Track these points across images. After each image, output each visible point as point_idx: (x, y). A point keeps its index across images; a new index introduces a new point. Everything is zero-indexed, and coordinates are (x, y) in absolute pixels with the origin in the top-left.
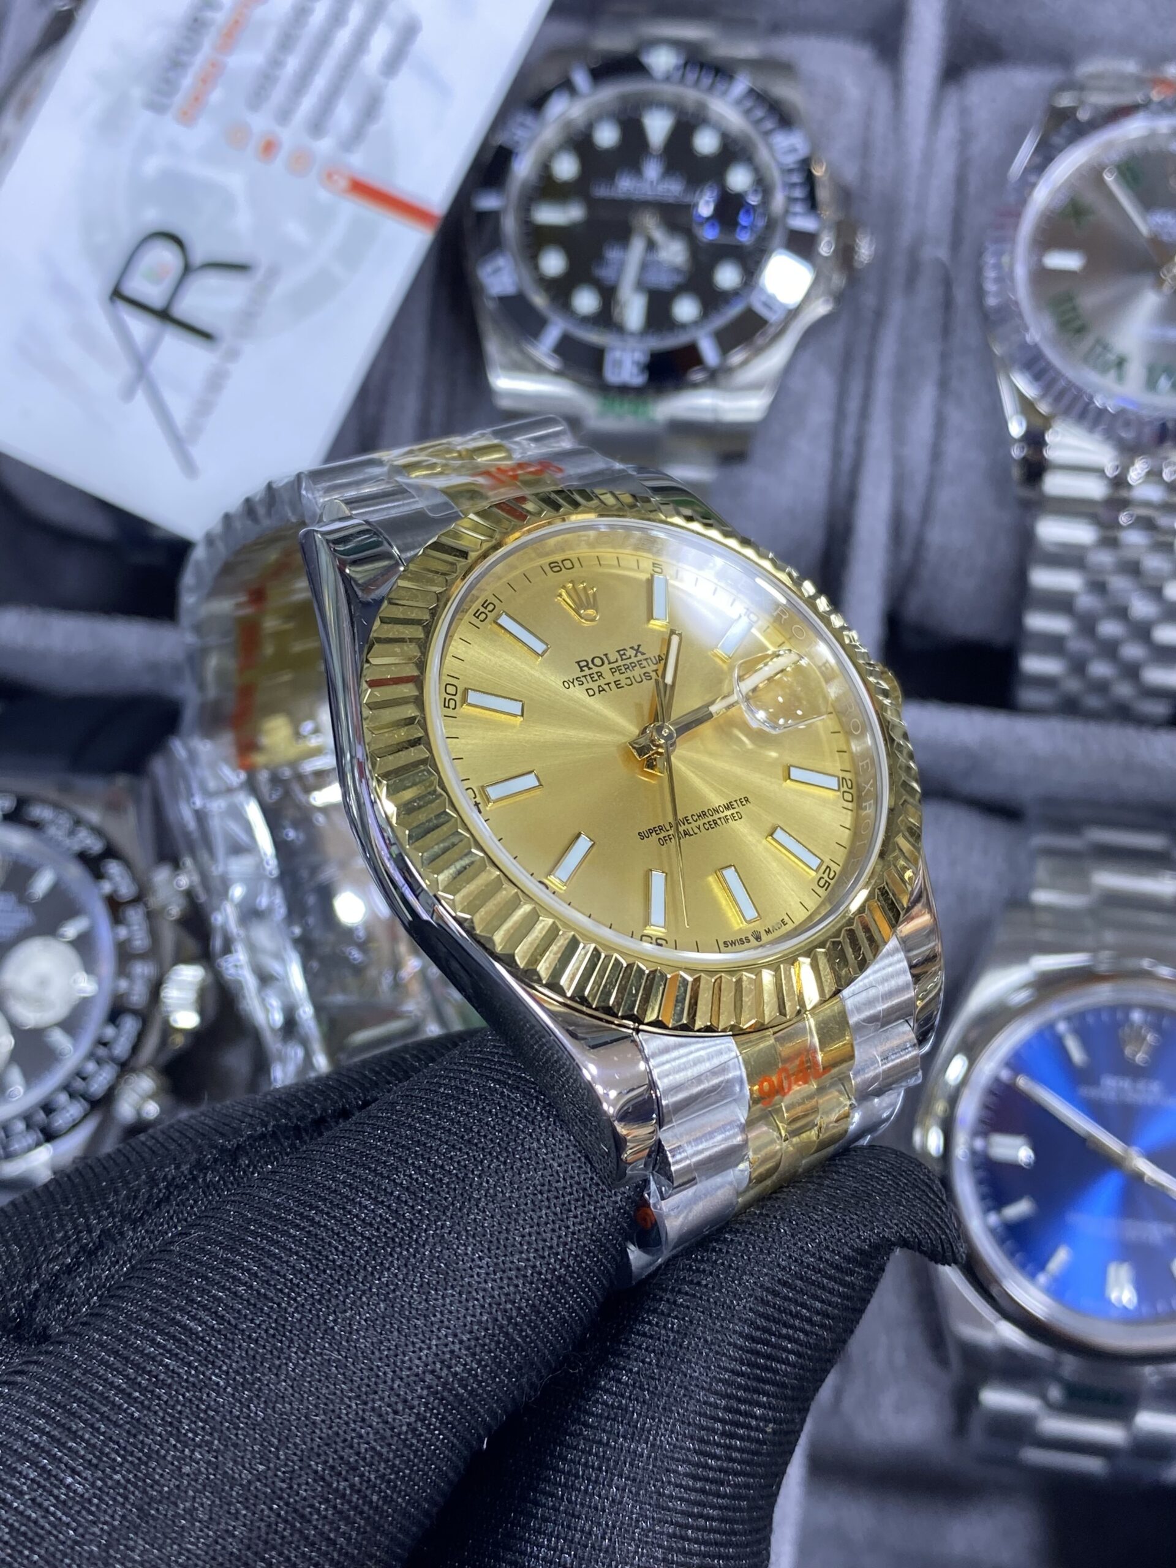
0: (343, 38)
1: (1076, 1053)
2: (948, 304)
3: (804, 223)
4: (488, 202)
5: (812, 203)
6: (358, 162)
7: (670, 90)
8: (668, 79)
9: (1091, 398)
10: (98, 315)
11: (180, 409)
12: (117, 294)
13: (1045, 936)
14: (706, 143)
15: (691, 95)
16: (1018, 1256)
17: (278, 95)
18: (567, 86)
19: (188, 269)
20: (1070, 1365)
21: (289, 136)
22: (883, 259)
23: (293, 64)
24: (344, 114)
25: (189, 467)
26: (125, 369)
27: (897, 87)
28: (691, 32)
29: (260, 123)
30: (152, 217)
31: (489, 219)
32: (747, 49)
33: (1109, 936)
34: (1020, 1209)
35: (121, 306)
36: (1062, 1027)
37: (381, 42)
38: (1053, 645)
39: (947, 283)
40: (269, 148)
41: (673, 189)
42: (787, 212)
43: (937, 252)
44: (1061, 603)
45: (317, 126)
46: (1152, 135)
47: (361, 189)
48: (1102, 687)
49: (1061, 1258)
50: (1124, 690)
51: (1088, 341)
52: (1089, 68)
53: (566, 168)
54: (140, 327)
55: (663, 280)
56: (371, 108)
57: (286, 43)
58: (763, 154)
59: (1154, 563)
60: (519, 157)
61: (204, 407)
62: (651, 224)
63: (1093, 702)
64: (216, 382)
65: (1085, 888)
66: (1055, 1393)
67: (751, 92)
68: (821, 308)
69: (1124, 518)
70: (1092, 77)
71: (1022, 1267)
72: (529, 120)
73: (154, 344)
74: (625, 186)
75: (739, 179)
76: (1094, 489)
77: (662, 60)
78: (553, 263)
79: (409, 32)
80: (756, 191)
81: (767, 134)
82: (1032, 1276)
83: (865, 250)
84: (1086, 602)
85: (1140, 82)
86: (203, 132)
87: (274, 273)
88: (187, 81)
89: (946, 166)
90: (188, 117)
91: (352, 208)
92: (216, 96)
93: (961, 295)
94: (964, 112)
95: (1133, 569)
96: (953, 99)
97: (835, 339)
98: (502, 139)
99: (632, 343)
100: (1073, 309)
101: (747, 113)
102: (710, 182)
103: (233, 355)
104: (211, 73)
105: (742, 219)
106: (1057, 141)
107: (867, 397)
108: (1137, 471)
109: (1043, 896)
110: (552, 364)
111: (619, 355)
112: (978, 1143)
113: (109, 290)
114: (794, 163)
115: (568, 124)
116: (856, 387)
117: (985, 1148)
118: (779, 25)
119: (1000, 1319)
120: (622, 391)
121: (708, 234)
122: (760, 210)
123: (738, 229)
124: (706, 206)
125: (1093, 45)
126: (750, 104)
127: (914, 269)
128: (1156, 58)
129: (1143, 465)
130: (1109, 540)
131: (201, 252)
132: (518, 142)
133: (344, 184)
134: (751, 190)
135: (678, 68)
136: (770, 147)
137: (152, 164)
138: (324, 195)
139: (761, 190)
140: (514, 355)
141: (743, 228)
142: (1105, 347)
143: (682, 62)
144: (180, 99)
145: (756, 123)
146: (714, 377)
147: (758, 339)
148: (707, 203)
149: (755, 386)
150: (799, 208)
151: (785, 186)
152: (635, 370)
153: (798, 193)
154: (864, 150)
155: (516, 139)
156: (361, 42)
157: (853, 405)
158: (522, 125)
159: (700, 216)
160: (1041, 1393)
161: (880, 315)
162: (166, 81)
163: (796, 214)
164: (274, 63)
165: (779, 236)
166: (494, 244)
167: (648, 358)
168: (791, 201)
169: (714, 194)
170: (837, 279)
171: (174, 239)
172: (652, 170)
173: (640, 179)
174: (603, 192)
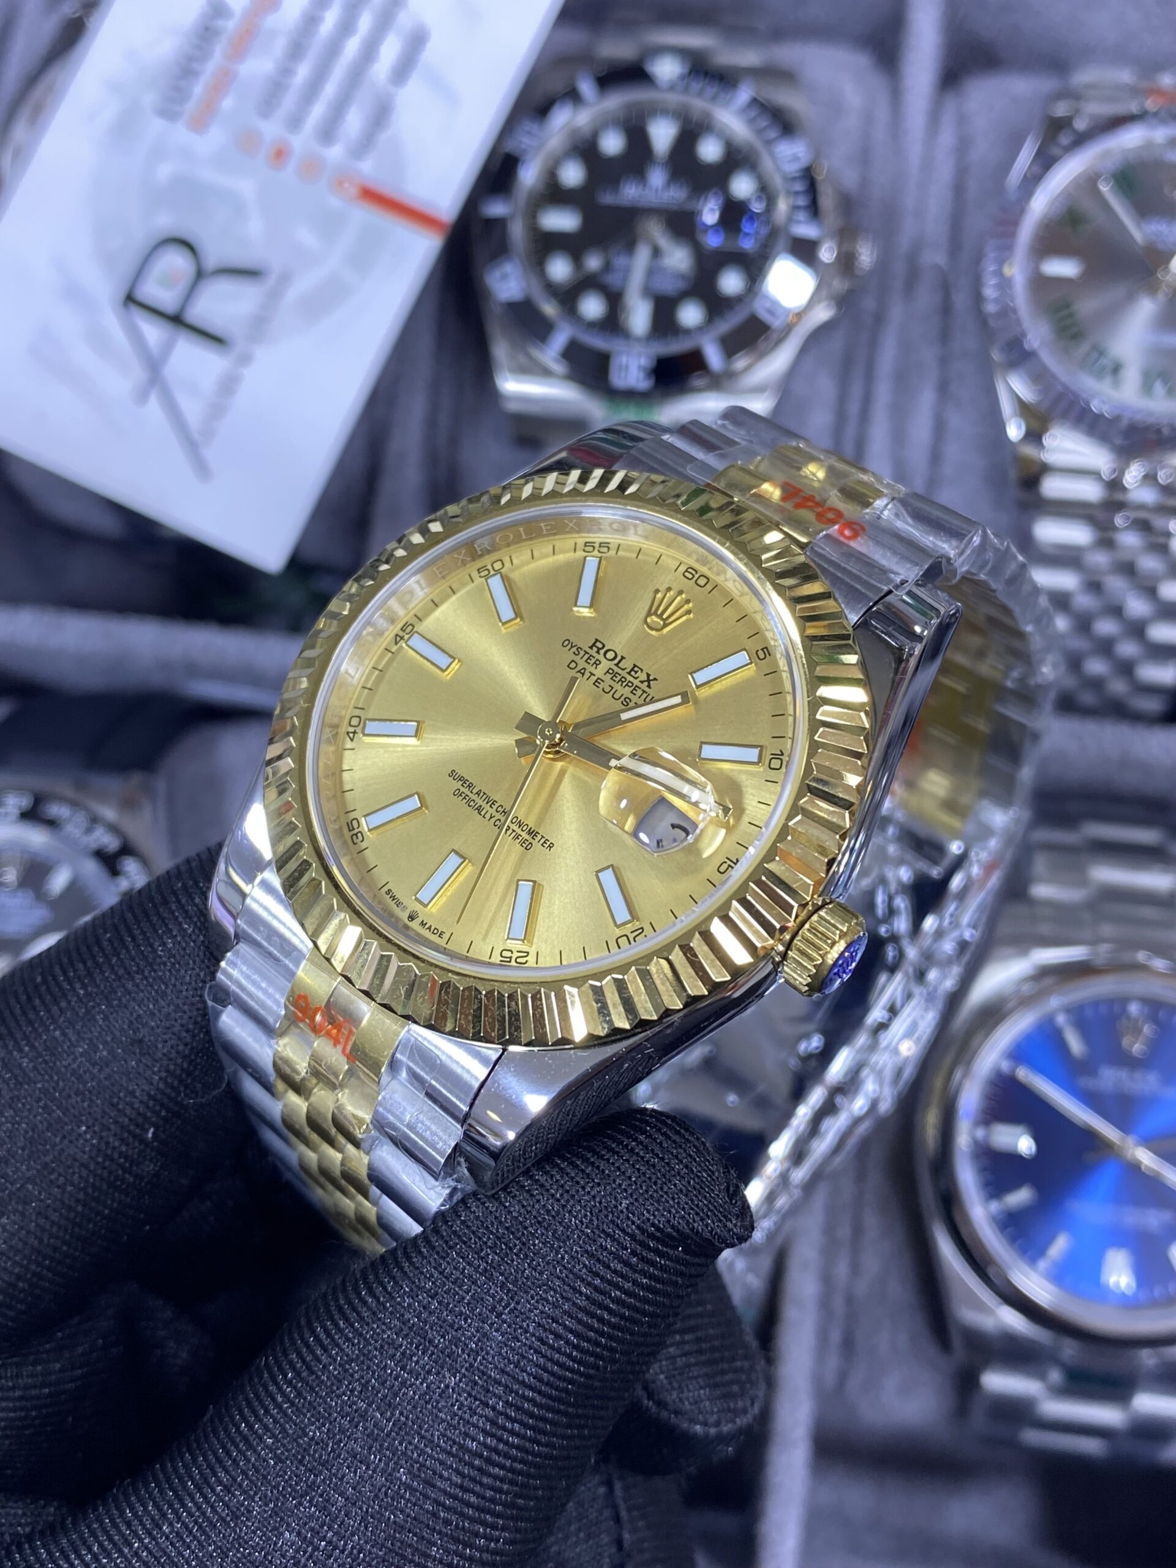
0: (352, 46)
1: (1075, 1044)
2: (946, 310)
3: (806, 230)
4: (496, 209)
5: (814, 209)
6: (368, 168)
7: (674, 99)
8: (672, 88)
9: (1088, 403)
10: (111, 321)
11: (192, 410)
12: (130, 299)
13: (1045, 929)
14: (710, 150)
15: (695, 102)
16: (1019, 1242)
17: (289, 102)
18: (573, 96)
19: (200, 275)
20: (1069, 1349)
21: (300, 143)
22: (883, 267)
23: (303, 72)
24: (354, 122)
25: (202, 468)
26: (138, 373)
27: (896, 95)
28: (695, 39)
29: (271, 129)
30: (165, 222)
31: (498, 225)
32: (747, 57)
33: (1107, 930)
34: (1021, 1197)
35: (135, 311)
36: (1061, 1019)
37: (390, 51)
39: (945, 288)
40: (280, 155)
41: (676, 196)
42: (790, 220)
43: (935, 257)
44: (1057, 602)
45: (328, 132)
46: (1149, 145)
47: (372, 196)
48: (1097, 684)
49: (1060, 1246)
50: (1118, 687)
51: (1085, 347)
52: (1084, 77)
53: (572, 175)
54: (153, 332)
55: (669, 286)
56: (381, 115)
57: (296, 50)
58: (767, 164)
59: (1148, 564)
60: (526, 165)
61: (217, 410)
62: (655, 231)
63: (1088, 698)
64: (228, 385)
65: (1082, 882)
66: (1055, 1376)
67: (754, 102)
68: (823, 314)
69: (1119, 520)
70: (1090, 86)
71: (1022, 1251)
72: (534, 127)
73: (167, 348)
74: (630, 193)
75: (742, 186)
76: (1089, 491)
77: (666, 69)
78: (560, 269)
79: (417, 41)
80: (759, 198)
81: (769, 143)
82: (1033, 1263)
83: (865, 256)
84: (1083, 601)
85: (1134, 91)
86: (215, 138)
87: (286, 278)
88: (198, 89)
89: (944, 172)
90: (200, 124)
91: (364, 215)
92: (227, 103)
93: (961, 300)
94: (962, 120)
95: (1128, 569)
96: (950, 107)
97: (836, 343)
98: (510, 146)
99: (637, 349)
100: (1071, 316)
101: (751, 122)
102: (714, 190)
103: (245, 359)
104: (224, 81)
105: (746, 227)
106: (1055, 151)
107: (867, 400)
108: (1133, 475)
109: (1042, 891)
110: (559, 368)
111: (624, 359)
112: (980, 1133)
113: (122, 295)
114: (797, 171)
115: (574, 133)
116: (856, 390)
117: (987, 1137)
118: (779, 34)
119: (1001, 1304)
120: (630, 395)
121: (713, 241)
122: (763, 218)
123: (741, 235)
124: (710, 214)
125: (1088, 54)
126: (753, 113)
127: (913, 275)
128: (1151, 67)
129: (1139, 468)
130: (1106, 542)
131: (212, 258)
132: (525, 150)
133: (354, 191)
134: (754, 197)
135: (682, 77)
136: (772, 155)
137: (164, 171)
138: (334, 202)
139: (764, 197)
140: (522, 359)
141: (747, 234)
142: (1102, 353)
143: (686, 71)
144: (190, 107)
145: (759, 132)
146: (719, 382)
147: (762, 345)
148: (712, 210)
149: (759, 390)
150: (802, 216)
151: (788, 193)
152: (642, 375)
153: (802, 201)
154: (864, 157)
155: (523, 146)
156: (369, 51)
157: (854, 408)
158: (529, 133)
159: (705, 225)
160: (1041, 1376)
161: (879, 319)
162: (178, 89)
163: (798, 222)
164: (286, 71)
165: (781, 243)
166: (501, 250)
167: (654, 363)
168: (795, 208)
169: (721, 202)
170: (839, 284)
171: (187, 245)
172: (657, 178)
173: (644, 186)
174: (608, 198)
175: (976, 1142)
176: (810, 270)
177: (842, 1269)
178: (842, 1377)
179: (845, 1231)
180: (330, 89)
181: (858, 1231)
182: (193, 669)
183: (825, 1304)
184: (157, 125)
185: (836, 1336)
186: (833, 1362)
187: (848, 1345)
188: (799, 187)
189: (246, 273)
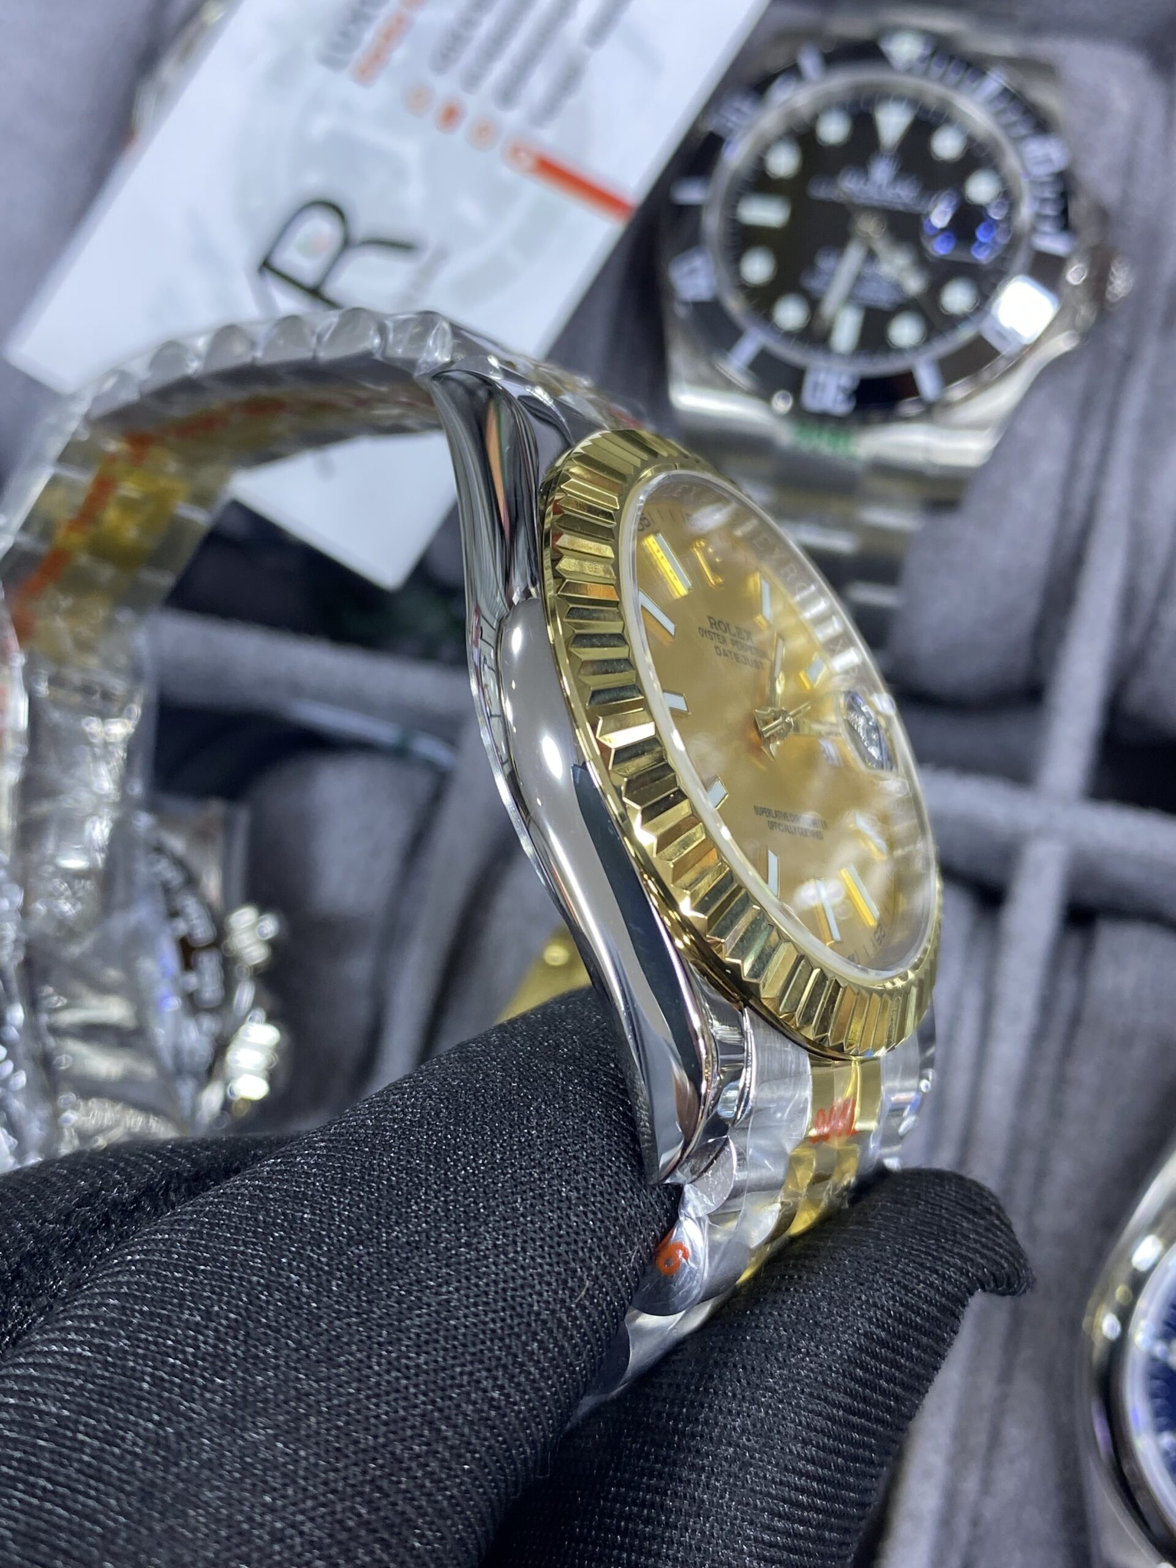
3: (1053, 243)
4: (690, 193)
5: (1065, 223)
6: (549, 137)
7: (911, 83)
8: (909, 70)
12: (266, 266)
14: (947, 145)
15: (934, 89)
17: (468, 56)
18: (793, 71)
19: (347, 244)
21: (475, 104)
22: (1139, 296)
24: (539, 83)
28: (943, 23)
29: (445, 86)
30: (314, 182)
31: (690, 213)
32: (1002, 45)
35: (270, 279)
40: (451, 115)
41: (904, 195)
42: (1034, 230)
45: (507, 95)
47: (549, 170)
53: (784, 162)
55: (882, 298)
56: (570, 79)
58: (1011, 161)
60: (732, 146)
62: (872, 230)
67: (1005, 92)
68: (1062, 344)
72: (745, 106)
74: (849, 187)
75: (981, 189)
77: (905, 49)
78: (758, 267)
80: (1000, 206)
81: (1017, 140)
83: (1121, 283)
86: (380, 93)
87: (442, 255)
88: (369, 36)
90: (366, 74)
92: (399, 54)
97: (1076, 381)
98: (714, 124)
99: (837, 366)
101: (998, 114)
102: (948, 192)
104: (396, 29)
105: (980, 234)
107: (1106, 450)
110: (743, 380)
111: (822, 377)
112: (1159, 1349)
113: (258, 259)
114: (1047, 175)
115: (791, 114)
116: (1094, 439)
117: (1166, 1355)
118: (1036, 29)
120: (822, 419)
121: (940, 249)
122: (1003, 226)
123: (976, 244)
124: (940, 215)
126: (1001, 106)
127: (1174, 310)
131: (362, 227)
132: (731, 131)
133: (529, 162)
134: (995, 203)
135: (923, 59)
136: (1020, 155)
137: (321, 125)
138: (506, 173)
139: (1005, 202)
140: (703, 369)
141: (981, 244)
143: (928, 52)
144: (358, 55)
145: (1007, 127)
146: (930, 411)
147: (985, 374)
148: (943, 212)
149: (977, 426)
150: (1047, 227)
151: (1035, 199)
152: (841, 397)
153: (1050, 210)
154: (1128, 169)
155: (730, 125)
157: (1089, 458)
158: (738, 110)
159: (933, 227)
161: (1129, 358)
162: (345, 34)
163: (1045, 233)
164: (468, 22)
165: (1021, 258)
166: (693, 241)
167: (856, 383)
168: (1040, 217)
169: (954, 203)
170: (1085, 313)
171: (335, 210)
172: (882, 172)
173: (867, 179)
174: (821, 191)
175: (1153, 1359)
176: (1052, 296)
177: (970, 1485)
179: (978, 1439)
180: (516, 46)
182: (297, 689)
183: (946, 1521)
184: (316, 74)
188: (1049, 193)
189: (401, 247)
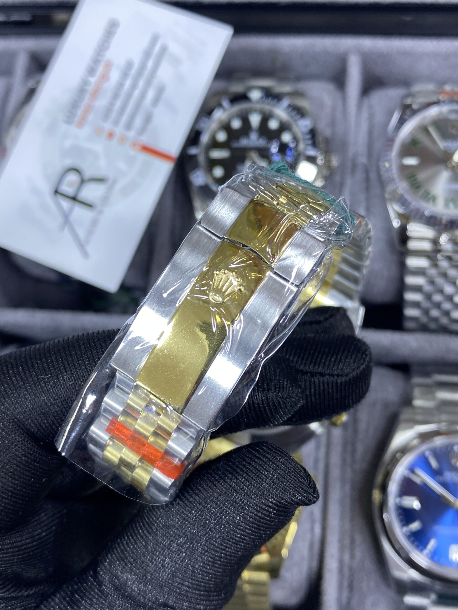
0: (137, 93)
1: (434, 463)
2: (367, 179)
3: (311, 152)
4: (193, 151)
5: (314, 144)
6: (145, 139)
7: (258, 106)
8: (258, 102)
9: (423, 213)
10: (49, 200)
11: (82, 233)
12: (56, 192)
13: (419, 417)
14: (273, 125)
15: (267, 107)
16: (416, 543)
17: (114, 115)
18: (220, 105)
19: (83, 182)
20: (438, 586)
21: (119, 130)
22: (342, 165)
23: (118, 104)
24: (138, 122)
25: (85, 254)
26: (60, 219)
27: (344, 99)
28: (266, 83)
29: (107, 126)
30: (68, 162)
31: (194, 157)
32: (286, 88)
33: (444, 417)
34: (415, 526)
35: (59, 196)
36: (427, 453)
37: (151, 94)
38: (416, 305)
39: (367, 171)
40: (111, 135)
41: (262, 143)
42: (305, 149)
43: (363, 160)
44: (418, 289)
45: (129, 126)
46: (441, 113)
47: (146, 149)
48: (436, 320)
49: (432, 544)
50: (444, 321)
51: (421, 191)
52: (417, 88)
53: (222, 137)
54: (65, 204)
56: (148, 119)
57: (116, 96)
58: (295, 129)
59: (452, 272)
60: (203, 134)
61: (90, 232)
62: (254, 156)
63: (433, 326)
64: (94, 223)
65: (434, 398)
66: (433, 597)
67: (289, 106)
68: (321, 182)
69: (439, 256)
70: (418, 92)
71: (417, 547)
72: (206, 120)
73: (71, 210)
74: (244, 142)
75: (286, 137)
76: (427, 246)
77: (255, 95)
78: (218, 172)
79: (161, 90)
80: (293, 142)
81: (295, 121)
82: (421, 551)
83: (335, 162)
84: (428, 288)
85: (435, 93)
86: (86, 131)
87: (115, 182)
88: (80, 112)
89: (364, 127)
90: (81, 124)
91: (143, 157)
92: (91, 117)
93: (373, 176)
94: (370, 107)
95: (445, 275)
96: (366, 102)
98: (197, 127)
100: (415, 180)
101: (288, 113)
102: (276, 139)
103: (101, 212)
104: (89, 109)
105: (288, 153)
106: (406, 117)
108: (444, 239)
109: (418, 403)
112: (398, 500)
113: (53, 190)
114: (307, 131)
117: (400, 502)
118: (299, 78)
119: (409, 568)
122: (295, 149)
123: (286, 156)
124: (274, 149)
125: (418, 79)
126: (289, 110)
127: (354, 167)
128: (441, 83)
129: (446, 236)
130: (435, 265)
131: (87, 175)
132: (203, 129)
133: (139, 148)
134: (291, 141)
135: (262, 98)
136: (297, 126)
137: (68, 144)
138: (132, 152)
139: (295, 141)
141: (289, 155)
142: (428, 194)
143: (263, 95)
144: (77, 119)
145: (292, 117)
148: (275, 148)
150: (310, 148)
151: (304, 139)
153: (309, 142)
154: (333, 123)
155: (203, 127)
156: (143, 95)
158: (205, 122)
159: (273, 153)
160: (428, 597)
162: (71, 113)
163: (308, 150)
164: (112, 104)
165: (302, 157)
168: (307, 145)
169: (278, 144)
170: (325, 172)
171: (77, 171)
172: (254, 136)
173: (249, 140)
174: (235, 145)
175: (396, 504)
176: (314, 166)
177: (347, 557)
178: (349, 600)
179: (347, 542)
181: (352, 541)
184: (63, 127)
185: (346, 584)
186: (345, 594)
187: (351, 587)
188: (308, 137)
189: (100, 180)
